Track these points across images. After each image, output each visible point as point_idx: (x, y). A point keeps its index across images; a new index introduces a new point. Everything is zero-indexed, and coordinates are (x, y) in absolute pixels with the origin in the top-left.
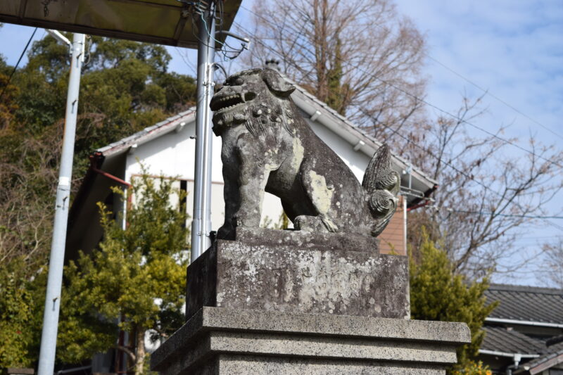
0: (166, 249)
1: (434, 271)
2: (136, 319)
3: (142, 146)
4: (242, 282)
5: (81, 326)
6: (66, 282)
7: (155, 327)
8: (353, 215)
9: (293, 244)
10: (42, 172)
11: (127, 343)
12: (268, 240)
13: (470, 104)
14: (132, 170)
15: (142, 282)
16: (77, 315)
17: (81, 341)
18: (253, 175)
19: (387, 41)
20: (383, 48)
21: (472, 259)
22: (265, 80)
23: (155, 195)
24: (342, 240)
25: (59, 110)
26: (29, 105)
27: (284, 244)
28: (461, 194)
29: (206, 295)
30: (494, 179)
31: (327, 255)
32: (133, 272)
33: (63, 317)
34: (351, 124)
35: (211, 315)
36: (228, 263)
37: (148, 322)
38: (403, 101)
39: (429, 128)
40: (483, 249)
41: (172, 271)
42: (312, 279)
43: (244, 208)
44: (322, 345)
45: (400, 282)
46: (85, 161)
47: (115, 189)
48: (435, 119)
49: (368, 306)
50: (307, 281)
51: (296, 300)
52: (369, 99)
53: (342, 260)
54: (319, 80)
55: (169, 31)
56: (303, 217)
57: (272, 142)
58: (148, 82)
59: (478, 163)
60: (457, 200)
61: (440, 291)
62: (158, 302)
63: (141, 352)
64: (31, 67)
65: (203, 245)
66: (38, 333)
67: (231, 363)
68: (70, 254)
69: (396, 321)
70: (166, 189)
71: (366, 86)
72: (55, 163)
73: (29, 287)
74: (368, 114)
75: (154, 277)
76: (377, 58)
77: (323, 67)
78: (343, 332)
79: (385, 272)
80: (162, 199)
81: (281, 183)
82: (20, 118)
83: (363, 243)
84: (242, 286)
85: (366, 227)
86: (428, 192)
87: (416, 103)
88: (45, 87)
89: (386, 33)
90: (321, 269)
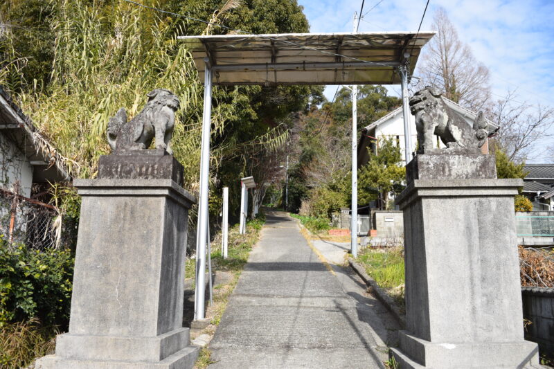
0: (393, 162)
1: (501, 161)
2: (384, 188)
3: (380, 125)
4: (428, 170)
5: (364, 192)
6: (358, 177)
7: (391, 190)
8: (470, 140)
9: (447, 154)
10: (345, 138)
11: (382, 197)
12: (438, 153)
13: (511, 93)
14: (378, 134)
15: (385, 174)
16: (363, 188)
17: (365, 197)
18: (429, 129)
19: (473, 73)
20: (472, 76)
21: (517, 155)
22: (430, 92)
23: (388, 142)
24: (467, 150)
25: (350, 115)
26: (338, 115)
27: (443, 154)
28: (510, 130)
29: (414, 176)
30: (524, 122)
31: (461, 156)
32: (382, 171)
33: (358, 189)
34: (461, 107)
35: (418, 182)
36: (422, 163)
37: (389, 189)
38: (482, 95)
39: (494, 105)
40: (521, 151)
41: (396, 170)
42: (456, 166)
43: (426, 141)
44: (462, 191)
45: (492, 164)
46: (360, 133)
47: (372, 141)
48: (497, 101)
49: (479, 175)
50: (453, 167)
51: (450, 175)
52: (468, 96)
53: (467, 158)
54: (447, 91)
55: (389, 79)
56: (450, 143)
57: (435, 115)
58: (380, 101)
59: (517, 117)
60: (508, 132)
61: (505, 169)
62: (392, 181)
63: (387, 200)
64: (337, 101)
65: (410, 158)
66: (350, 196)
67: (427, 200)
68: (359, 167)
69: (492, 180)
70: (391, 139)
71: (466, 91)
72: (349, 134)
73: (345, 180)
74: (469, 102)
75: (390, 172)
76: (470, 80)
77: (448, 86)
78: (470, 186)
79: (486, 162)
80: (390, 143)
81: (440, 130)
82: (335, 120)
83: (475, 151)
84: (428, 171)
85: (476, 144)
86: (497, 130)
87: (488, 96)
88: (343, 108)
89: (472, 70)
90: (459, 162)
